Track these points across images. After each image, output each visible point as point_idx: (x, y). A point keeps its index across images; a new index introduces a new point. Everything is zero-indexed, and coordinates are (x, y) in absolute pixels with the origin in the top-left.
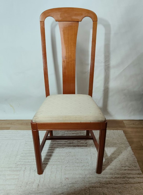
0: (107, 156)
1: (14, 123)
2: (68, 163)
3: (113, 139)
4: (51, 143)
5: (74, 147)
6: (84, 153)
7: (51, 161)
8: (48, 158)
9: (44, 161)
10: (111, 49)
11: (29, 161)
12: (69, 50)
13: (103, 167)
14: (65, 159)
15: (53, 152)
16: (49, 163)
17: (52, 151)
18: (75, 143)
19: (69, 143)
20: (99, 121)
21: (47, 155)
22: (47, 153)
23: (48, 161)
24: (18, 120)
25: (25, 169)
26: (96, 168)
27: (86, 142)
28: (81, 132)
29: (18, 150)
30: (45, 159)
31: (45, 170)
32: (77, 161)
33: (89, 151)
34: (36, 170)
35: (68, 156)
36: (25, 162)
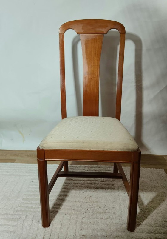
0: (143, 204)
1: (21, 154)
2: (86, 212)
3: (151, 180)
4: (65, 183)
5: (96, 189)
6: (110, 199)
7: (62, 207)
8: (58, 203)
9: (53, 208)
10: (144, 67)
11: (32, 207)
12: (91, 65)
13: (138, 222)
14: (82, 206)
15: (66, 196)
16: (60, 211)
17: (65, 193)
18: (97, 184)
19: (89, 184)
20: (129, 149)
21: (58, 199)
22: (59, 196)
23: (59, 208)
24: (26, 151)
25: (26, 217)
26: (127, 221)
27: (113, 184)
28: (107, 169)
29: (21, 190)
30: (55, 204)
31: (53, 221)
32: (100, 210)
33: (116, 196)
34: (41, 221)
35: (87, 202)
36: (27, 207)
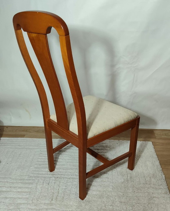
1: (29, 130)
11: (42, 173)
24: (34, 127)
25: (38, 181)
29: (32, 160)
